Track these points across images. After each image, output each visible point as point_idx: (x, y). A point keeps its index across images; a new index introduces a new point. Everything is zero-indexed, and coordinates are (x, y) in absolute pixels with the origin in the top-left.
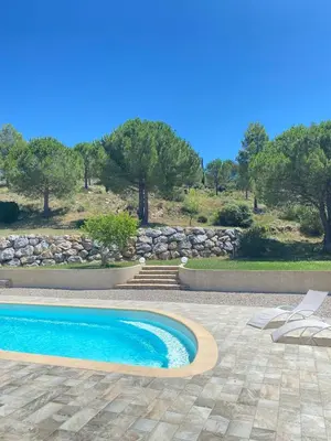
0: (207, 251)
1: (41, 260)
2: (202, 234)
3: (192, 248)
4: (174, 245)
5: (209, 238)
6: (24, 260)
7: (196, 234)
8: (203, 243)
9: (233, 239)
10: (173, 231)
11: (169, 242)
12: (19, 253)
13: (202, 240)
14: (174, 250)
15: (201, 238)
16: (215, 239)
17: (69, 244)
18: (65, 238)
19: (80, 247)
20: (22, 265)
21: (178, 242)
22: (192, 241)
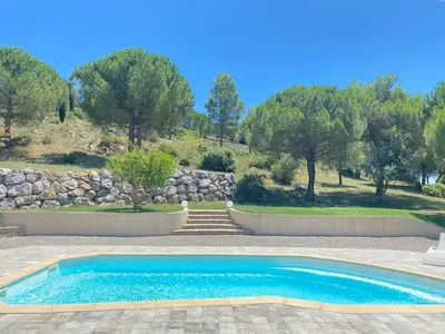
0: (211, 195)
1: (42, 201)
2: (206, 177)
3: (198, 192)
4: (182, 188)
5: (213, 182)
6: (20, 200)
7: (201, 178)
8: (207, 187)
9: (230, 185)
10: (182, 173)
11: (177, 185)
12: (13, 191)
13: (207, 184)
14: (183, 193)
15: (205, 182)
16: (217, 183)
17: (75, 183)
18: (70, 175)
19: (87, 187)
20: (18, 206)
21: (186, 185)
22: (197, 184)
